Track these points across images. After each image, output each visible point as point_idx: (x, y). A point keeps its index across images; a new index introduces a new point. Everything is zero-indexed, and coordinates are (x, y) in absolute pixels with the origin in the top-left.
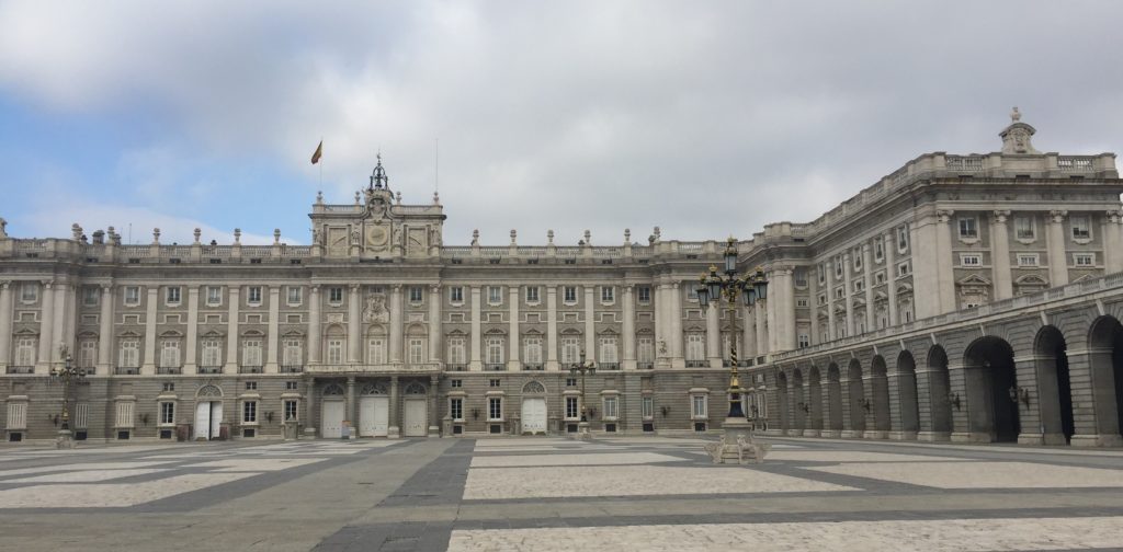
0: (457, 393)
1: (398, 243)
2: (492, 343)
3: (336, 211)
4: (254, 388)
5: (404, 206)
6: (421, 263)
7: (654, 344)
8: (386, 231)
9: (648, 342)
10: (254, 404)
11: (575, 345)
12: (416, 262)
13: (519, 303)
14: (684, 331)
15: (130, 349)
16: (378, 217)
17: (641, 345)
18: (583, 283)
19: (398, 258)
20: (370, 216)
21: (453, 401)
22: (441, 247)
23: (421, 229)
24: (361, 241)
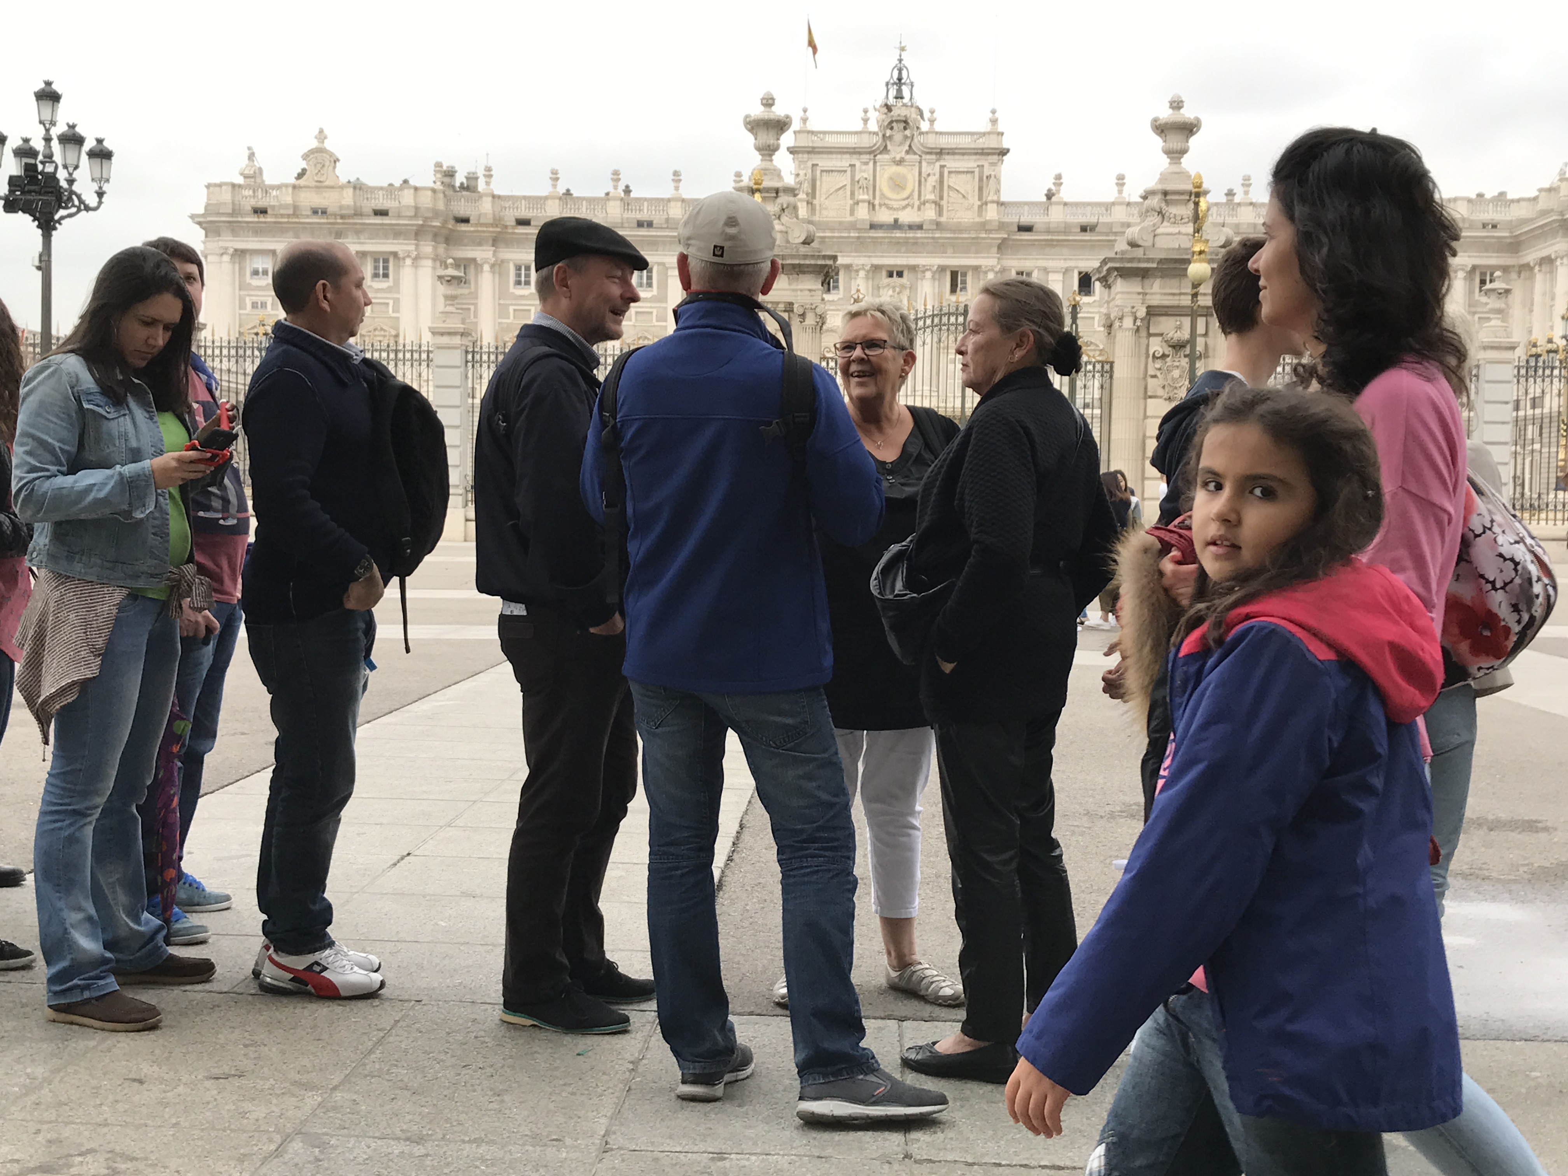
1: (932, 197)
3: (831, 141)
5: (941, 133)
6: (967, 230)
8: (910, 175)
12: (958, 228)
16: (897, 151)
19: (931, 222)
20: (885, 150)
22: (1001, 204)
23: (967, 172)
24: (871, 192)
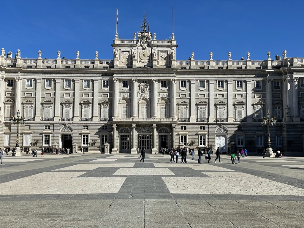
0: (184, 132)
2: (201, 108)
3: (125, 43)
4: (87, 129)
7: (282, 110)
8: (149, 53)
9: (279, 108)
10: (87, 136)
11: (242, 109)
13: (214, 88)
14: (299, 103)
15: (29, 109)
17: (275, 110)
18: (246, 79)
19: (155, 66)
21: (182, 137)
23: (165, 52)
24: (137, 58)
